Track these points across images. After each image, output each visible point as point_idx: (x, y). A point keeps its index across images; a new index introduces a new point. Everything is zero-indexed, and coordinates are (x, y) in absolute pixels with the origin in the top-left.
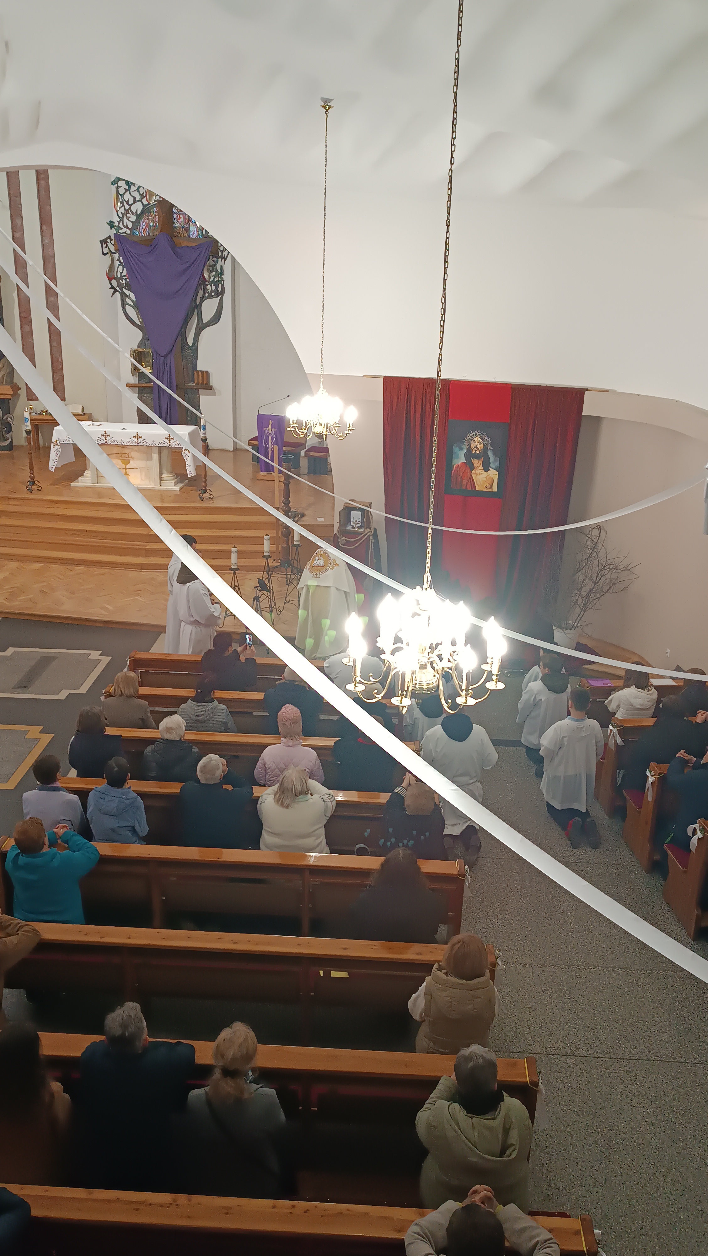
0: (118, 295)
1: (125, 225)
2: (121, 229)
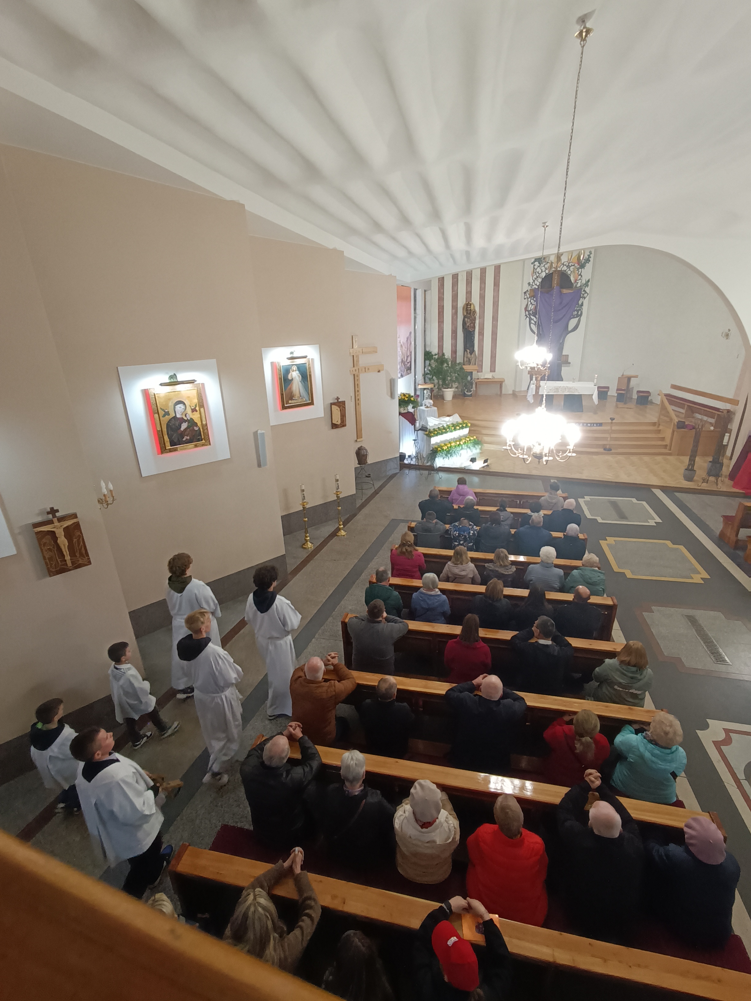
0: (528, 319)
1: (536, 283)
2: (533, 286)
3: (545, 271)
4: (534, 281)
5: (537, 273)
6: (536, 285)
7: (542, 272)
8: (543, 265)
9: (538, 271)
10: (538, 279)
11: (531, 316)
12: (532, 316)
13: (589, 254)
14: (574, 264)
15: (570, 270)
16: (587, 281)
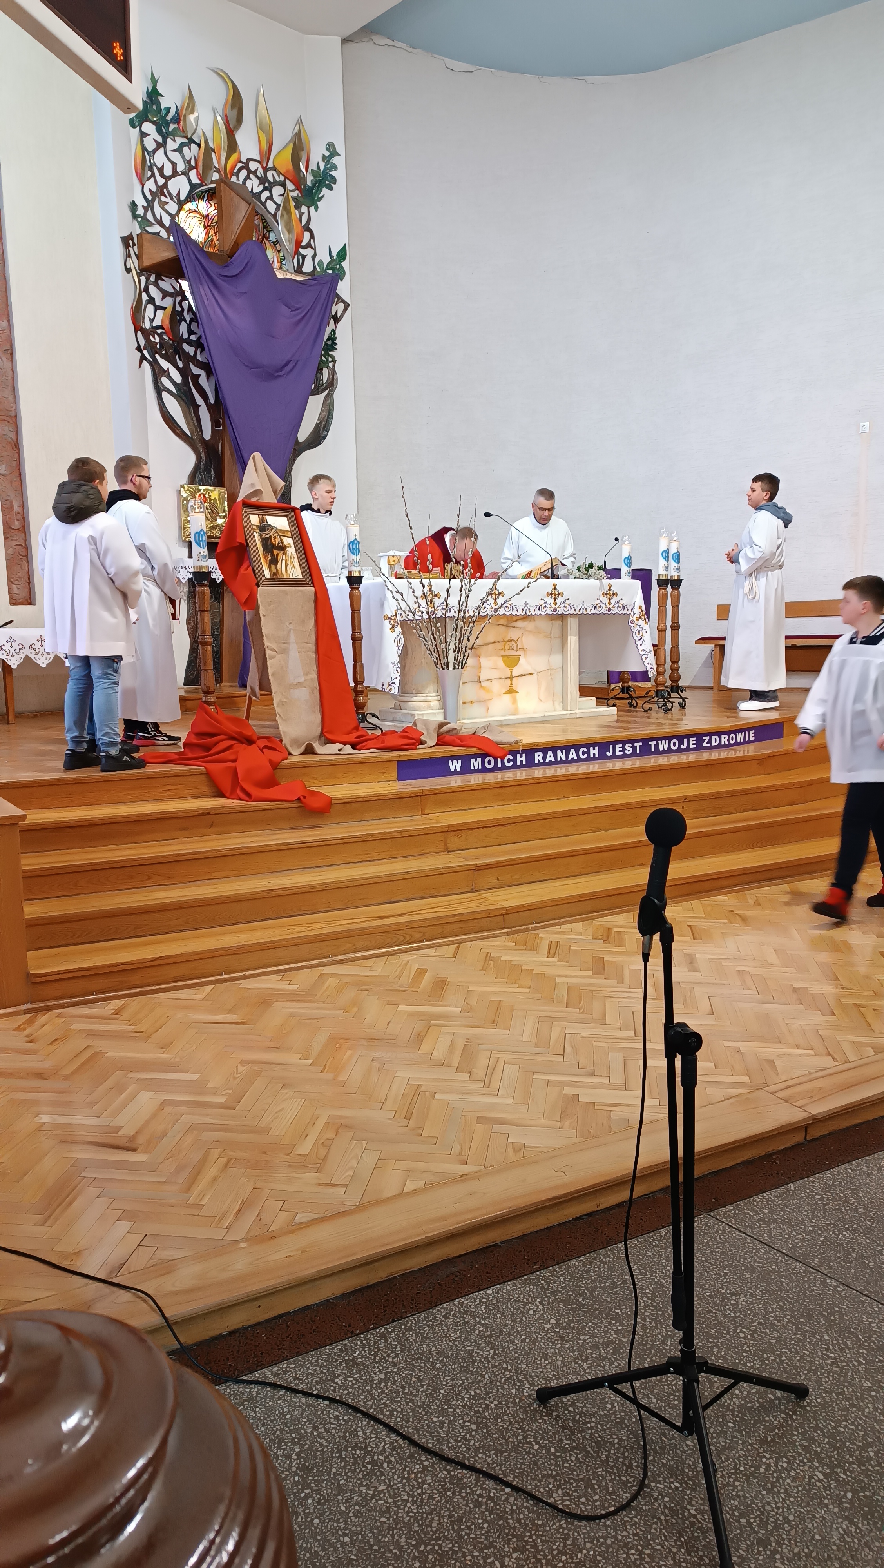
0: (147, 365)
1: (158, 217)
2: (151, 224)
3: (185, 173)
4: (149, 205)
5: (155, 168)
6: (160, 223)
7: (175, 173)
8: (176, 146)
9: (160, 166)
10: (163, 198)
11: (157, 356)
12: (162, 356)
13: (327, 154)
14: (282, 178)
15: (270, 198)
16: (334, 254)
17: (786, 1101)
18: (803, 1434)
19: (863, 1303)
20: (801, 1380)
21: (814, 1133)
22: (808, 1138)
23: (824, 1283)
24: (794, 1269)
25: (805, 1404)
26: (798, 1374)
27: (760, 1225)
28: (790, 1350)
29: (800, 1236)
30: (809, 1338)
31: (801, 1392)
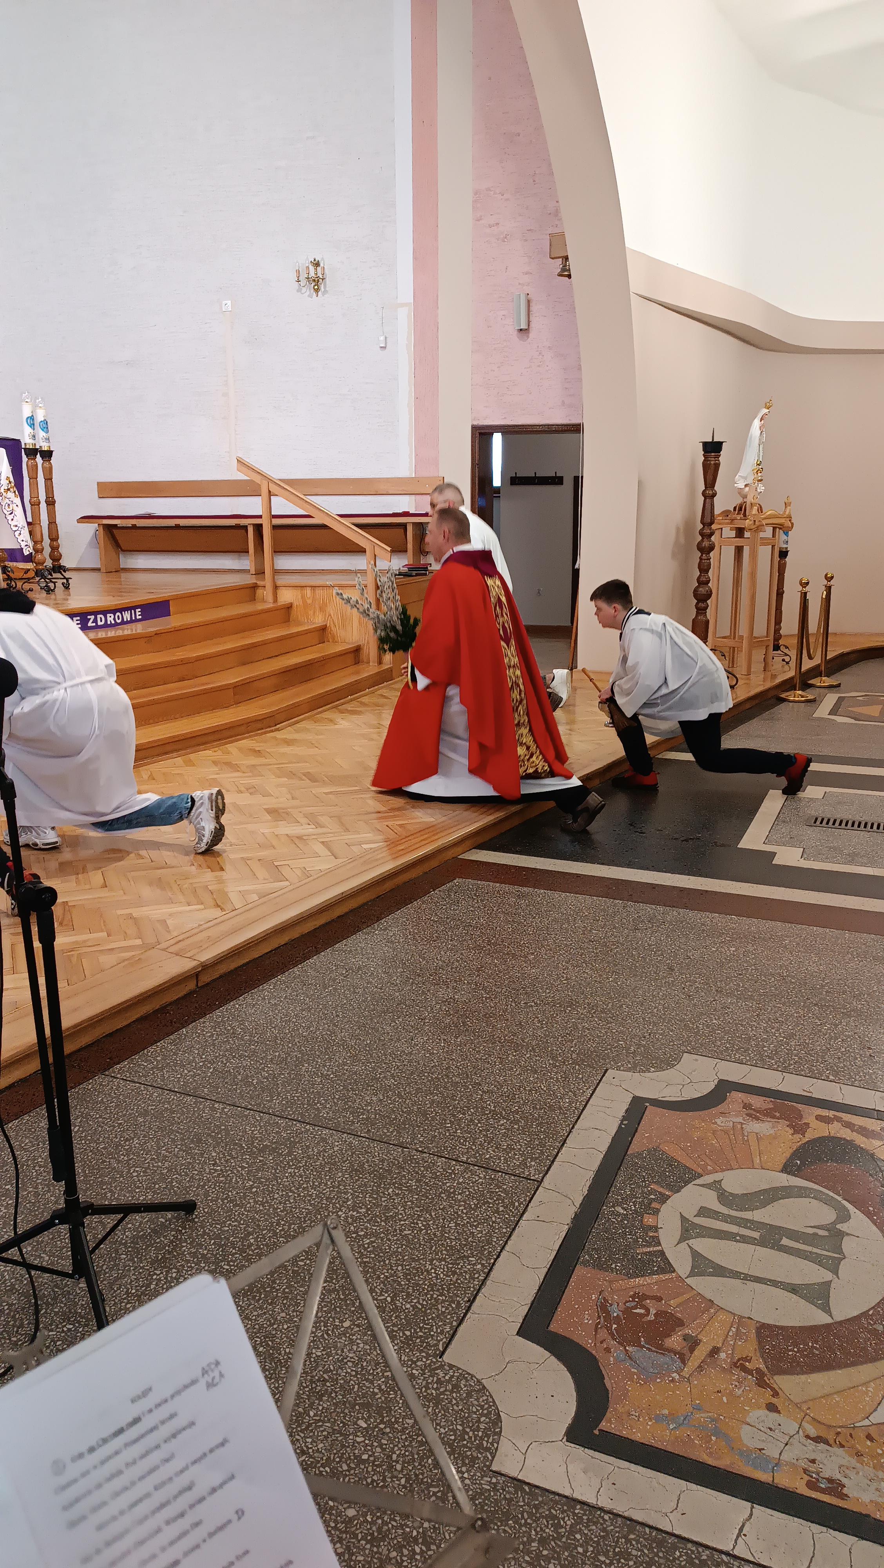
17: (177, 954)
18: (191, 1243)
19: (246, 1116)
20: (191, 1197)
21: (205, 979)
22: (199, 985)
23: (213, 1109)
24: (185, 1103)
25: (194, 1216)
26: (188, 1193)
27: (154, 1072)
28: (180, 1175)
29: (192, 1073)
30: (198, 1160)
31: (189, 1207)
